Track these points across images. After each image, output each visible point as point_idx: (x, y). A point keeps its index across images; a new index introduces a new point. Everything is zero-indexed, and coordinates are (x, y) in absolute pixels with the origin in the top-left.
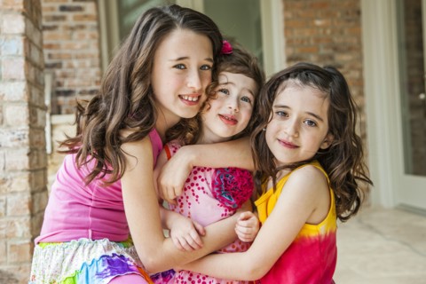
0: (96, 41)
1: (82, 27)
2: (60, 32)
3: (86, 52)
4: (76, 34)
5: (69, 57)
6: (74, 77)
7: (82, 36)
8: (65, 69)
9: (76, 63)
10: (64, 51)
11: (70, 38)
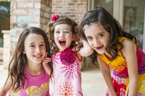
0: (86, 9)
1: (82, 4)
2: (75, 6)
3: (82, 12)
4: (80, 6)
5: (78, 13)
6: (79, 20)
7: (82, 7)
8: (76, 17)
9: (79, 15)
10: (76, 12)
11: (78, 7)
